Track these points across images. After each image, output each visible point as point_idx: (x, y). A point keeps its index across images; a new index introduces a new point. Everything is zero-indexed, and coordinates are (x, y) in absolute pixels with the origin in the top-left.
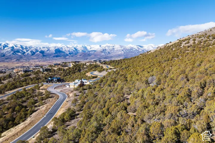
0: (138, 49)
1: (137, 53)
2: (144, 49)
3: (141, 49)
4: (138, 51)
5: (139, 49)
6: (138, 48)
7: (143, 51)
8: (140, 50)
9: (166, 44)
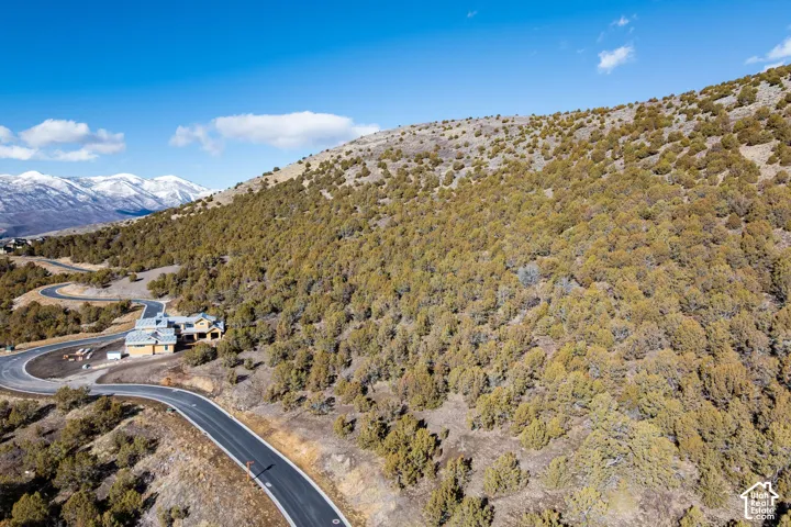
0: (70, 193)
1: (71, 209)
2: (97, 193)
3: (84, 193)
4: (73, 199)
5: (75, 193)
6: (71, 187)
7: (95, 199)
8: (81, 198)
9: (264, 175)
